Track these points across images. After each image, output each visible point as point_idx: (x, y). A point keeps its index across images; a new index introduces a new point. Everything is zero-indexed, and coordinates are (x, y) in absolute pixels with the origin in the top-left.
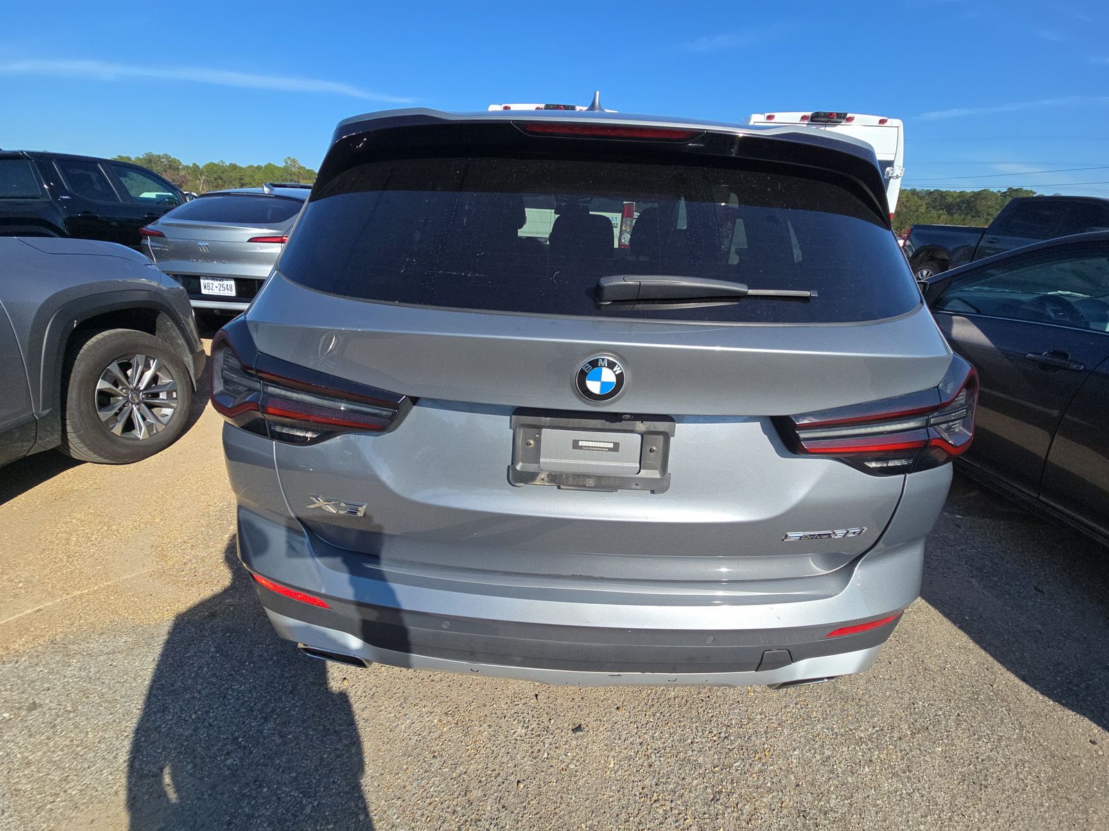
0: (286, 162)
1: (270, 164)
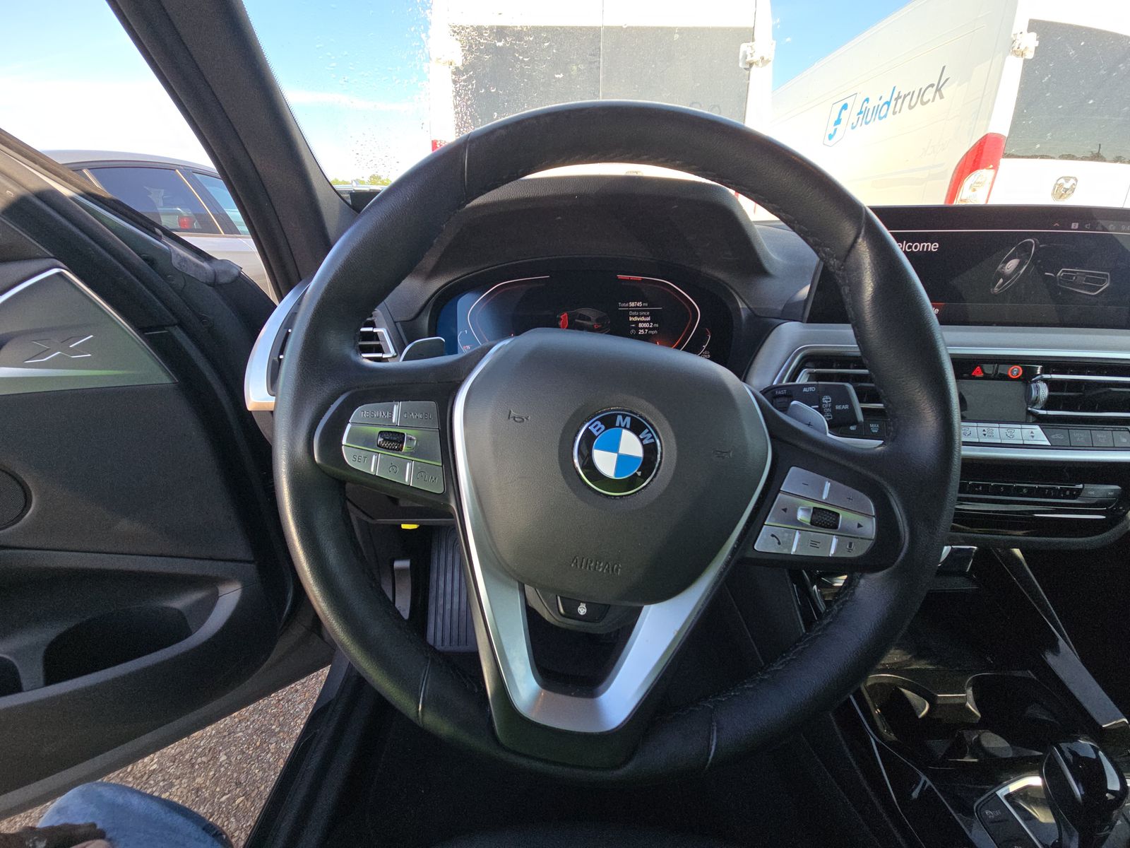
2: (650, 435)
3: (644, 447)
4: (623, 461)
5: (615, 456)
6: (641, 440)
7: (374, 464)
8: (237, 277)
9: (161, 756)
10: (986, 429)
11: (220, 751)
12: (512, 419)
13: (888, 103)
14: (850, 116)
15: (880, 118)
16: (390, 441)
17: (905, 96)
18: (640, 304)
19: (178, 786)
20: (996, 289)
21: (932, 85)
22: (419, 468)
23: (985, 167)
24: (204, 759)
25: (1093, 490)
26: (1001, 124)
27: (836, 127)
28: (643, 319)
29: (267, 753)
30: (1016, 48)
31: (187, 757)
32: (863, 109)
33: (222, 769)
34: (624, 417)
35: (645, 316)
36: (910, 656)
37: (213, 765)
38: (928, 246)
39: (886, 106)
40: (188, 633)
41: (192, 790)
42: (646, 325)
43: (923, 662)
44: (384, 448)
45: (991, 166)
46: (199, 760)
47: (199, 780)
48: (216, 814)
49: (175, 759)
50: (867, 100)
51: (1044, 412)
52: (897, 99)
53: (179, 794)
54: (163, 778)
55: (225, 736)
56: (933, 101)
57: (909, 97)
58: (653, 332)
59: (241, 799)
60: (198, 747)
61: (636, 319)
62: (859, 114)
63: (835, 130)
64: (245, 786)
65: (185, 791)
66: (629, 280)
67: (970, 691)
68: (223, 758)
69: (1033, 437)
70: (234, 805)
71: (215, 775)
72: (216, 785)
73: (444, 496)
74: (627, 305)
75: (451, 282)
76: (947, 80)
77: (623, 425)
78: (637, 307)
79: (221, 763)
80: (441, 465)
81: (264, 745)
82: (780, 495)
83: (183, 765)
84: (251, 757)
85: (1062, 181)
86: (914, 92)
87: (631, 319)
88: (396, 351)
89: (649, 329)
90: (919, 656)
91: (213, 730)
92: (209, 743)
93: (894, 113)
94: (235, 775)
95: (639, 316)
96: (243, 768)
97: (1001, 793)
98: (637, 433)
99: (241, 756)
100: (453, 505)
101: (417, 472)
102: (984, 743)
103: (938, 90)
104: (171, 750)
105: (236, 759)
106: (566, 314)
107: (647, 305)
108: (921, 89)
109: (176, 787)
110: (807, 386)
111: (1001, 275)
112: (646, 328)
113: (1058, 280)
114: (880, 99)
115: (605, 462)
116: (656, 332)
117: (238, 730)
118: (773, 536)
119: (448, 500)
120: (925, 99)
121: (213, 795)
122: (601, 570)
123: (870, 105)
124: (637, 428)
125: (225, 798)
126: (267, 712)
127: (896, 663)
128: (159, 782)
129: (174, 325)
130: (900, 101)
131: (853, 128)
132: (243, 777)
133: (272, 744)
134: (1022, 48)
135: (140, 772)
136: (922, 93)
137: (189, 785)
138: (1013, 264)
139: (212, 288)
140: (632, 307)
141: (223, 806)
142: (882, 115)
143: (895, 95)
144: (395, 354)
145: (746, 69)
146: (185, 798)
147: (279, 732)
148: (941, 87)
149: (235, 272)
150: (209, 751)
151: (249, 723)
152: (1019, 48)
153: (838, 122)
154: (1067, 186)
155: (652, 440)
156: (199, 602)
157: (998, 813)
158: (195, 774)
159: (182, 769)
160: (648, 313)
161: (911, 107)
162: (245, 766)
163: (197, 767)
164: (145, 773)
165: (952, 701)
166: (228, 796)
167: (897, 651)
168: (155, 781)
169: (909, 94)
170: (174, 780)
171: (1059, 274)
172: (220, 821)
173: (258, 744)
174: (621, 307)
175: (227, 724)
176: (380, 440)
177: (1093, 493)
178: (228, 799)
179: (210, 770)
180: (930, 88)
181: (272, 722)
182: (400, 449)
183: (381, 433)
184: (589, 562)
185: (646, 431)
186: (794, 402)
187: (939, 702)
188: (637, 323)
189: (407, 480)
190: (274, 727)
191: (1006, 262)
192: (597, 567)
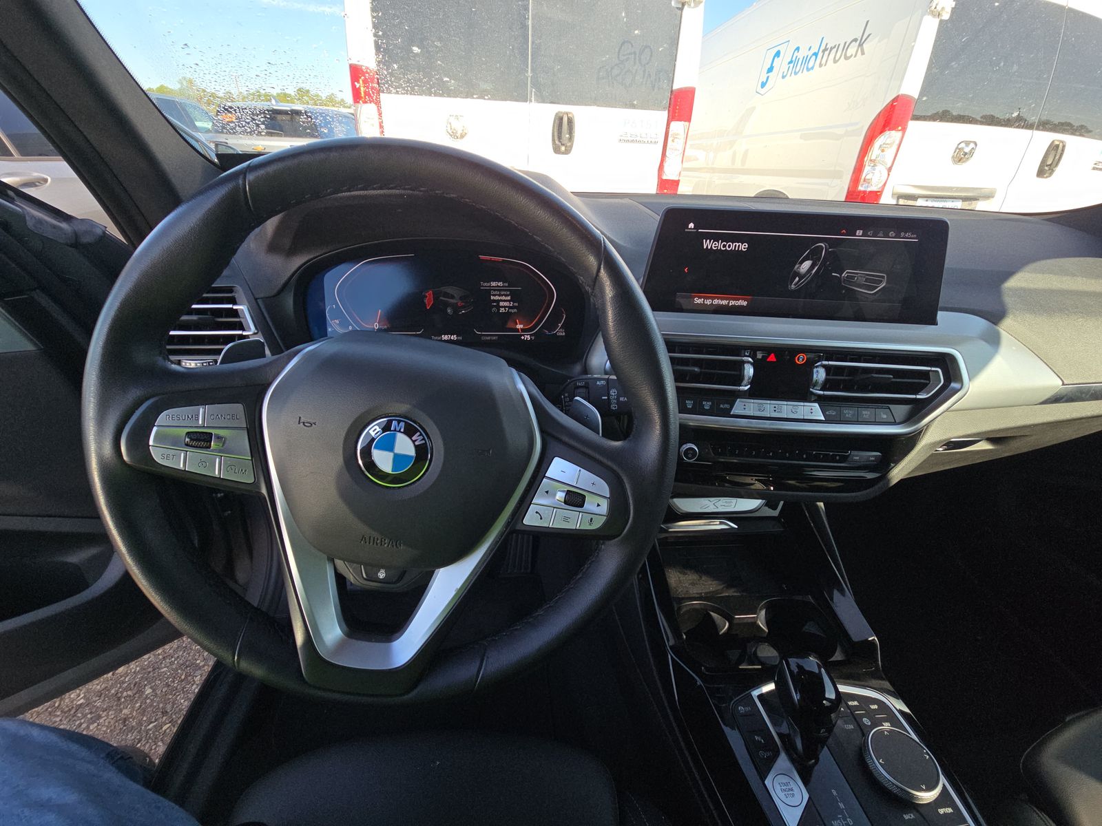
0: (182, 83)
1: (162, 86)
2: (421, 437)
3: (417, 447)
4: (398, 459)
5: (391, 455)
6: (414, 442)
7: (182, 461)
8: (102, 237)
9: (88, 691)
10: (776, 406)
11: (146, 685)
12: (302, 424)
13: (816, 54)
14: (781, 64)
15: (808, 70)
16: (197, 440)
17: (832, 49)
18: (500, 284)
19: (105, 718)
20: (793, 286)
21: (855, 40)
22: (229, 462)
23: (894, 128)
24: (129, 693)
25: (857, 456)
26: (912, 86)
27: (768, 75)
28: (504, 298)
29: (193, 685)
30: (933, 8)
31: (113, 691)
32: (794, 59)
33: (148, 701)
34: (399, 422)
35: (506, 295)
36: (722, 586)
37: (139, 697)
38: (739, 245)
39: (814, 57)
40: (86, 586)
41: (119, 720)
42: (506, 304)
43: (733, 590)
44: (191, 446)
45: (900, 128)
46: (125, 694)
47: (125, 711)
48: (143, 739)
49: (101, 694)
50: (798, 49)
51: (821, 392)
52: (826, 50)
53: (106, 724)
54: (90, 711)
55: (149, 672)
56: (855, 56)
57: (835, 49)
58: (513, 311)
59: (168, 725)
60: (123, 682)
61: (497, 298)
62: (789, 63)
63: (768, 77)
64: (171, 714)
65: (112, 722)
66: (491, 260)
67: (763, 612)
68: (148, 691)
69: (812, 413)
70: (161, 731)
71: (141, 706)
72: (143, 715)
73: (256, 484)
74: (489, 284)
75: (312, 259)
76: (869, 35)
77: (398, 429)
78: (498, 286)
79: (147, 696)
80: (250, 458)
81: (189, 678)
82: (544, 479)
83: (109, 699)
84: (176, 689)
85: (963, 145)
86: (839, 45)
87: (492, 298)
88: (256, 328)
89: (509, 307)
90: (730, 586)
91: (137, 666)
92: (134, 678)
93: (821, 65)
94: (161, 705)
95: (499, 295)
96: (169, 699)
97: (755, 693)
98: (410, 436)
99: (166, 689)
100: (264, 491)
101: (230, 467)
102: (760, 654)
103: (861, 45)
104: (96, 685)
105: (162, 691)
106: (431, 292)
107: (507, 285)
108: (846, 43)
109: (104, 719)
110: (600, 379)
111: (797, 274)
112: (507, 307)
113: (842, 280)
114: (810, 49)
115: (384, 461)
116: (515, 310)
117: (163, 666)
118: (537, 512)
119: (259, 487)
120: (848, 55)
121: (140, 723)
122: (386, 545)
123: (800, 55)
124: (409, 432)
125: (151, 726)
126: (191, 649)
127: (710, 592)
128: (86, 714)
129: (35, 289)
130: (827, 53)
131: (783, 77)
132: (169, 707)
133: (196, 676)
134: (939, 8)
135: (67, 706)
136: (846, 47)
137: (116, 717)
138: (807, 265)
139: (73, 249)
140: (493, 287)
141: (151, 732)
142: (810, 66)
143: (823, 47)
144: (256, 331)
145: (677, 8)
146: (113, 727)
147: (204, 666)
148: (864, 42)
149: (99, 232)
150: (135, 685)
151: (173, 659)
152: (935, 8)
153: (770, 70)
154: (967, 150)
155: (424, 442)
156: (94, 557)
157: (748, 709)
158: (122, 706)
159: (108, 703)
160: (508, 293)
161: (835, 61)
162: (170, 697)
163: (123, 700)
164: (73, 707)
165: (745, 621)
166: (155, 724)
167: (715, 582)
168: (82, 714)
169: (835, 46)
170: (101, 713)
171: (843, 275)
172: (147, 746)
173: (183, 677)
174: (483, 287)
175: (151, 661)
176: (187, 440)
177: (858, 458)
178: (155, 726)
179: (136, 702)
180: (854, 43)
181: (196, 657)
182: (210, 447)
183: (188, 434)
184: (376, 540)
185: (418, 434)
186: (576, 398)
187: (735, 622)
188: (498, 301)
189: (217, 473)
190: (198, 662)
191: (801, 263)
192: (383, 543)
